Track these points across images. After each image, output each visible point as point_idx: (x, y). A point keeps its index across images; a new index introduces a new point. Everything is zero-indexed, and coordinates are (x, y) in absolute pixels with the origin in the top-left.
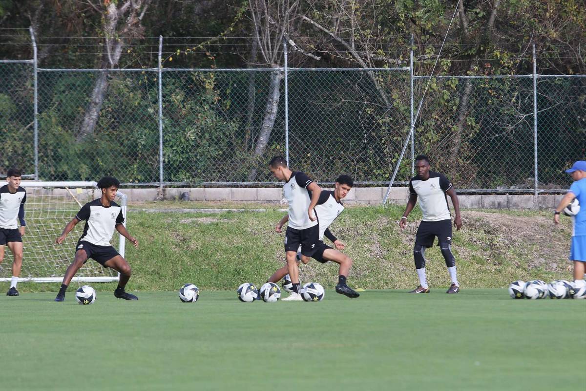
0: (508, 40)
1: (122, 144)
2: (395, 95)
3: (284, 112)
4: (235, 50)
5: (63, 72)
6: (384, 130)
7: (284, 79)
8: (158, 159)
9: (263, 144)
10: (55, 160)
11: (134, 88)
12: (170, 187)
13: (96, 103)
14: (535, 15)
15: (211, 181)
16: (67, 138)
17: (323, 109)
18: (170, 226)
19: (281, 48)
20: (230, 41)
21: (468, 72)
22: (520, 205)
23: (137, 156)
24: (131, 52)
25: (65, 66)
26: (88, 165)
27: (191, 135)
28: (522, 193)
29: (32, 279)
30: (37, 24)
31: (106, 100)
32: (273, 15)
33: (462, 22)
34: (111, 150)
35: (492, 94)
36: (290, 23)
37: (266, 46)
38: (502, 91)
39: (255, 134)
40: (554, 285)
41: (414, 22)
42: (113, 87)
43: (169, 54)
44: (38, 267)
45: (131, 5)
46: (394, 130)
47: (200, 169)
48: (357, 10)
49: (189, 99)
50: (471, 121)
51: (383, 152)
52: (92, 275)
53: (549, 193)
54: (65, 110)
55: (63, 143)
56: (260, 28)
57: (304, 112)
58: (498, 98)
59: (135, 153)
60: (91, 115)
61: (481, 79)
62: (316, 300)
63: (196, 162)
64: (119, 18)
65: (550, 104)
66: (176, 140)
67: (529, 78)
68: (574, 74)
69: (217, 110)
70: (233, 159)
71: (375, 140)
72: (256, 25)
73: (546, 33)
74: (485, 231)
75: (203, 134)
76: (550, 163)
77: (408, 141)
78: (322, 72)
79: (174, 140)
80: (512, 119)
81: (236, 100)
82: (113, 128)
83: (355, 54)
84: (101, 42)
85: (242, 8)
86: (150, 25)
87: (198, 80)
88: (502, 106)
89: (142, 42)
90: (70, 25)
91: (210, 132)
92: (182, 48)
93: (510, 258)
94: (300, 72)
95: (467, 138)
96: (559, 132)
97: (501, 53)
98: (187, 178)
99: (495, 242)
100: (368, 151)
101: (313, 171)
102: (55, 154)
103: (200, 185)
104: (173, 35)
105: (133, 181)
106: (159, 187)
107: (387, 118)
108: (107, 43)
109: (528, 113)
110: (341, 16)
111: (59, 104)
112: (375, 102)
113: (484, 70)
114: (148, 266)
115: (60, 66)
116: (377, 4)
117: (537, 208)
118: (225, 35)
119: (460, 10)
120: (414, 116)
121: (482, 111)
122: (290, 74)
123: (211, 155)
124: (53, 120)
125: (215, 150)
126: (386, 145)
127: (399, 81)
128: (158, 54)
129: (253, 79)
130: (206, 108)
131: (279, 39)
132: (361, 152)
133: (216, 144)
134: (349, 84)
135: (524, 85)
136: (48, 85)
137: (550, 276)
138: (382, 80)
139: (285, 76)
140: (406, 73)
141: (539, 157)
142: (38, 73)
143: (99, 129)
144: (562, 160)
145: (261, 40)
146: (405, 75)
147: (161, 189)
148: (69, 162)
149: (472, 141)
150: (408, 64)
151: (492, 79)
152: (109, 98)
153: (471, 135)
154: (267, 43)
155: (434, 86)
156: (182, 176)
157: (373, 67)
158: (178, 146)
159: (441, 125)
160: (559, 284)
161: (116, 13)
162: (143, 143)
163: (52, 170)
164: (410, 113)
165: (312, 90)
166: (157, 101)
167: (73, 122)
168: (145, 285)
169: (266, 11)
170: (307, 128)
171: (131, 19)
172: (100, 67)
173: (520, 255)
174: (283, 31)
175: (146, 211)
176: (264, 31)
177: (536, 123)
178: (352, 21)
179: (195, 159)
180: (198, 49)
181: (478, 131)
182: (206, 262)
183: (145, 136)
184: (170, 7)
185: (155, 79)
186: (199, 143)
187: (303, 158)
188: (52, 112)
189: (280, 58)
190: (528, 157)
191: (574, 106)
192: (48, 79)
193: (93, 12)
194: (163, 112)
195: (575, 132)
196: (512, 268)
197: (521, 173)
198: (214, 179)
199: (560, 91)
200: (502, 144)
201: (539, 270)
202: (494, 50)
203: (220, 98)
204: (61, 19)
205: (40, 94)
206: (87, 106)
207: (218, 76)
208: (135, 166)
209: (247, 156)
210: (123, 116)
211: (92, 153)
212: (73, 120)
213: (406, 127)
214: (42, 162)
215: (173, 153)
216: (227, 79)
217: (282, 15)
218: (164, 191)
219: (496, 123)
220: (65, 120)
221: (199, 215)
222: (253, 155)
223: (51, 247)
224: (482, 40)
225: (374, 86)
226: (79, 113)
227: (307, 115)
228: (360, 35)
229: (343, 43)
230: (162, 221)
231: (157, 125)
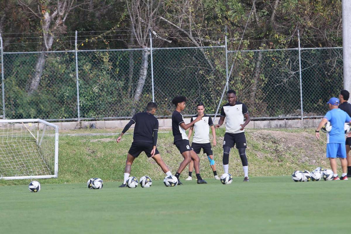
0: (283, 28)
1: (55, 96)
2: (217, 62)
3: (151, 74)
4: (121, 38)
5: (18, 54)
6: (210, 84)
7: (150, 55)
8: (76, 104)
9: (139, 94)
10: (15, 106)
11: (61, 62)
12: (84, 120)
13: (38, 72)
14: (298, 13)
15: (108, 116)
16: (22, 93)
17: (174, 72)
18: (84, 144)
19: (148, 36)
20: (117, 33)
21: (260, 48)
22: (293, 126)
23: (64, 103)
24: (58, 41)
25: (19, 50)
26: (35, 109)
27: (96, 89)
28: (294, 119)
29: (3, 178)
30: (2, 26)
31: (45, 70)
32: (143, 17)
33: (255, 18)
34: (48, 100)
35: (274, 60)
36: (153, 21)
37: (139, 35)
38: (280, 58)
39: (134, 88)
40: (314, 173)
41: (227, 19)
42: (49, 62)
43: (81, 42)
44: (6, 171)
45: (58, 13)
46: (217, 83)
47: (102, 109)
48: (192, 12)
49: (94, 68)
50: (262, 77)
51: (210, 97)
52: (39, 175)
53: (310, 118)
54: (20, 77)
55: (19, 96)
56: (135, 24)
57: (163, 74)
58: (278, 62)
59: (63, 101)
60: (35, 79)
61: (267, 51)
62: (173, 186)
63: (99, 105)
64: (51, 21)
65: (309, 65)
66: (87, 92)
67: (296, 50)
68: (322, 47)
69: (111, 74)
70: (121, 103)
71: (206, 89)
72: (132, 23)
73: (305, 23)
74: (272, 141)
75: (103, 89)
76: (310, 100)
77: (225, 89)
78: (173, 50)
79: (86, 93)
80: (287, 75)
81: (122, 68)
82: (49, 87)
83: (192, 38)
84: (40, 35)
85: (124, 13)
86: (69, 25)
87: (99, 57)
88: (281, 67)
89: (65, 35)
90: (21, 26)
91: (107, 88)
92: (89, 38)
93: (288, 157)
94: (160, 50)
95: (260, 87)
96: (314, 82)
97: (279, 35)
98: (94, 115)
99: (278, 148)
100: (202, 96)
101: (169, 109)
102: (15, 103)
103: (102, 119)
104: (84, 30)
105: (62, 118)
106: (77, 121)
107: (212, 76)
108: (44, 36)
109: (296, 71)
110: (183, 16)
111: (17, 73)
112: (205, 67)
113: (269, 46)
114: (72, 168)
115: (17, 50)
116: (205, 9)
117: (303, 128)
118: (114, 29)
119: (254, 11)
120: (228, 75)
121: (269, 70)
122: (154, 51)
123: (108, 101)
124: (13, 83)
125: (110, 98)
126: (212, 93)
127: (218, 54)
128: (75, 42)
129: (132, 55)
130: (104, 73)
131: (147, 31)
132: (197, 97)
133: (111, 94)
134: (189, 57)
135: (293, 55)
136: (10, 62)
137: (312, 167)
138: (209, 54)
139: (151, 53)
140: (223, 49)
141: (303, 97)
142: (4, 55)
143: (41, 87)
144: (317, 98)
145: (136, 31)
146: (222, 50)
147: (79, 122)
148: (24, 107)
149: (263, 89)
150: (224, 43)
151: (274, 51)
152: (46, 68)
153: (263, 85)
154: (140, 33)
155: (240, 56)
156: (91, 114)
157: (203, 46)
158: (88, 96)
159: (244, 79)
160: (317, 172)
161: (49, 18)
162: (67, 95)
163: (13, 113)
164: (226, 73)
165: (167, 61)
166: (75, 70)
167: (25, 84)
168: (70, 179)
169: (138, 15)
170: (165, 83)
171: (58, 22)
172: (40, 50)
173: (293, 156)
174: (149, 26)
175: (70, 135)
176: (138, 27)
177: (301, 77)
178: (190, 19)
179: (98, 104)
180: (99, 38)
181: (266, 83)
182: (106, 165)
183: (68, 91)
184: (81, 13)
185: (74, 57)
186: (101, 94)
187: (163, 101)
188: (13, 78)
189: (148, 42)
190: (297, 97)
191: (323, 66)
192: (9, 58)
193: (35, 18)
194: (79, 76)
195: (324, 81)
196: (289, 163)
197: (293, 106)
198: (110, 115)
199: (315, 57)
200: (281, 90)
201: (305, 164)
202: (275, 34)
203: (112, 67)
204: (16, 22)
205: (5, 68)
206: (33, 74)
207: (111, 54)
208: (63, 109)
209: (130, 101)
210: (55, 79)
211: (37, 102)
212: (25, 82)
213: (224, 81)
214: (8, 108)
215: (85, 100)
216: (116, 55)
217: (148, 17)
218: (81, 123)
219: (277, 77)
220: (20, 82)
221: (102, 137)
222: (133, 101)
223: (14, 159)
224: (267, 28)
225: (204, 57)
226: (28, 78)
227: (165, 76)
228: (195, 27)
229: (185, 32)
230: (80, 141)
231: (75, 84)
